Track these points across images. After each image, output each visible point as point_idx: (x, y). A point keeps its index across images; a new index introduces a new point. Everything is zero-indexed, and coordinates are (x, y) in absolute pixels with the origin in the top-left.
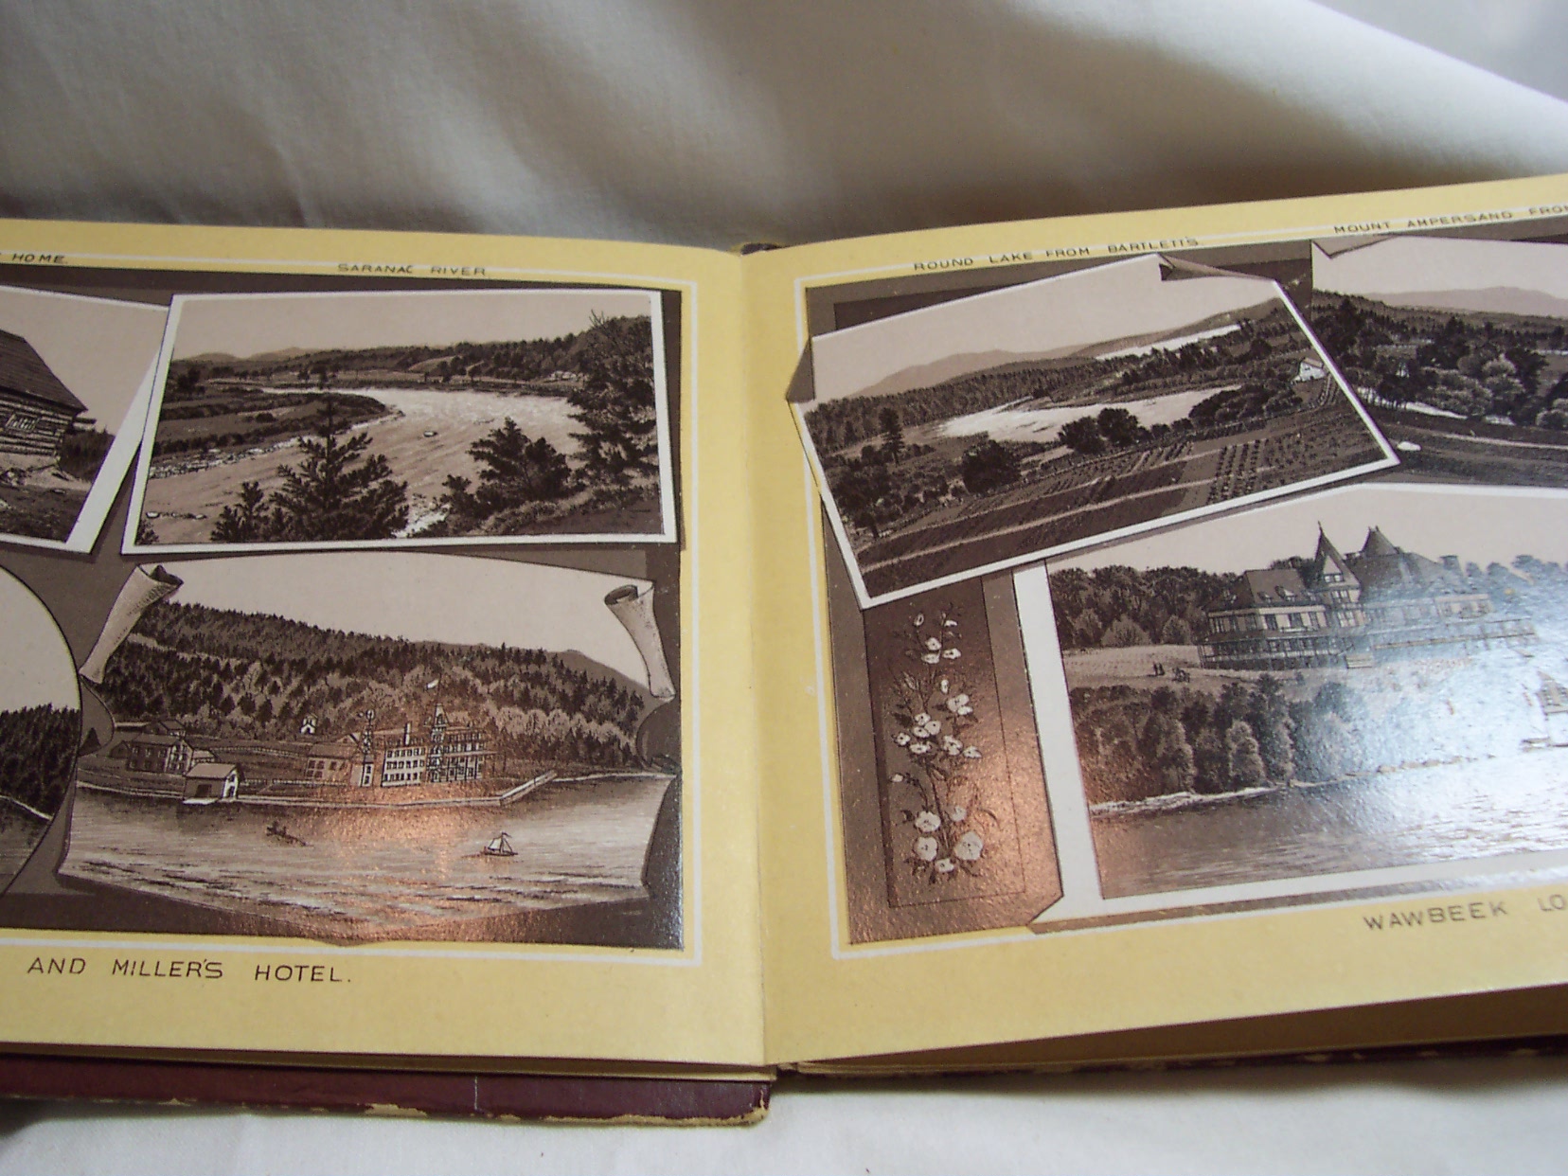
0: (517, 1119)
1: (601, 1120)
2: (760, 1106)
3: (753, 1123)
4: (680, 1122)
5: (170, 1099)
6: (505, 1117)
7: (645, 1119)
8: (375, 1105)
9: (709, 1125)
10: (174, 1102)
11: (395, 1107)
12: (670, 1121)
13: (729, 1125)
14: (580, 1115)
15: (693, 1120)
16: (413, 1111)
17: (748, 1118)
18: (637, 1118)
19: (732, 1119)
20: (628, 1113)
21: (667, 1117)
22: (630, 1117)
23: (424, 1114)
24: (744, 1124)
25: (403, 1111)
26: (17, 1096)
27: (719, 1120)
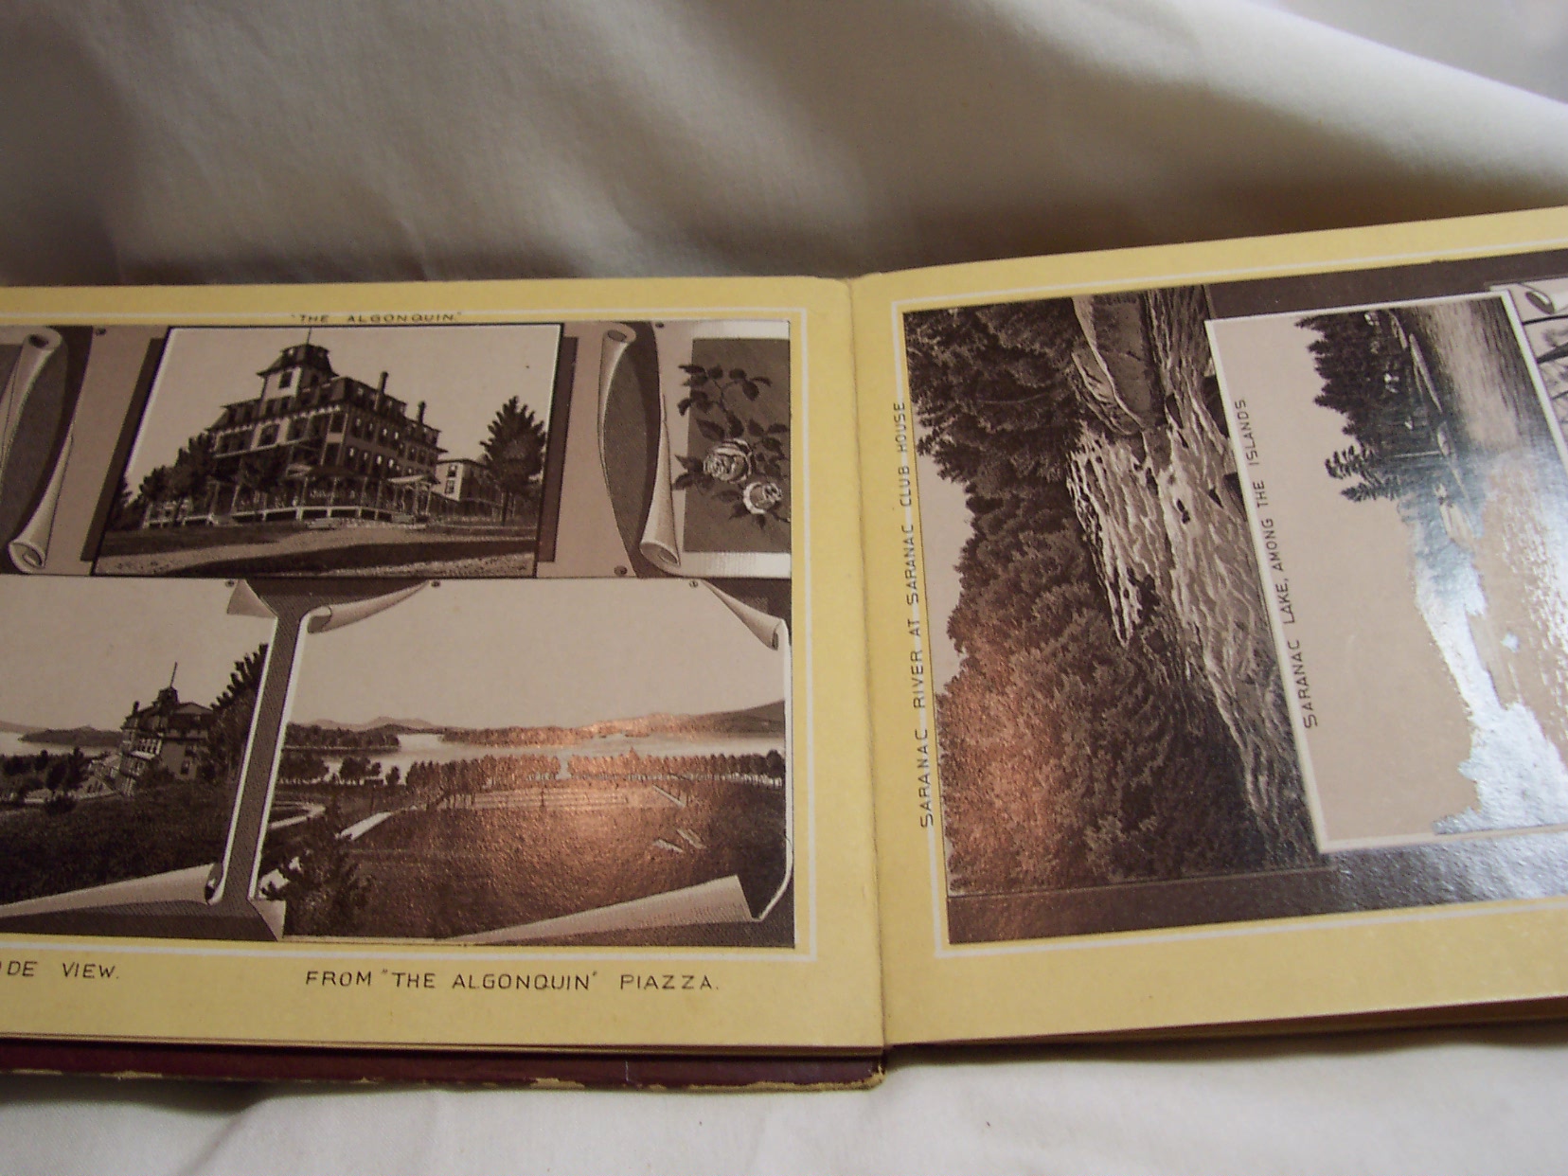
0: (663, 1088)
1: (737, 1088)
2: (877, 1071)
3: (873, 1087)
4: (807, 1087)
5: (360, 1078)
6: (652, 1087)
7: (776, 1086)
8: (539, 1080)
9: (834, 1089)
10: (364, 1081)
11: (557, 1080)
12: (798, 1087)
13: (852, 1089)
14: (719, 1083)
15: (820, 1085)
16: (572, 1084)
17: (868, 1082)
18: (769, 1085)
19: (853, 1084)
20: (762, 1080)
21: (796, 1083)
22: (763, 1084)
23: (582, 1086)
24: (865, 1088)
25: (563, 1084)
26: (230, 1079)
27: (841, 1085)
